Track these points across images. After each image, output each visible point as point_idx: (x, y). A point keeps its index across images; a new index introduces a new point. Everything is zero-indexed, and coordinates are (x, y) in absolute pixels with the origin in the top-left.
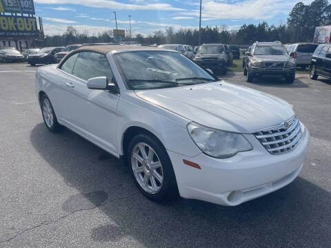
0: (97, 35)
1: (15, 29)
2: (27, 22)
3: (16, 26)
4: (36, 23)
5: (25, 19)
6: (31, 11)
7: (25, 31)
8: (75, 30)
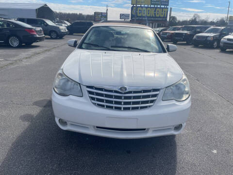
0: (215, 21)
1: (154, 16)
2: (162, 11)
3: (155, 14)
4: (167, 12)
5: (161, 9)
6: (167, 3)
7: (160, 17)
8: (199, 17)
